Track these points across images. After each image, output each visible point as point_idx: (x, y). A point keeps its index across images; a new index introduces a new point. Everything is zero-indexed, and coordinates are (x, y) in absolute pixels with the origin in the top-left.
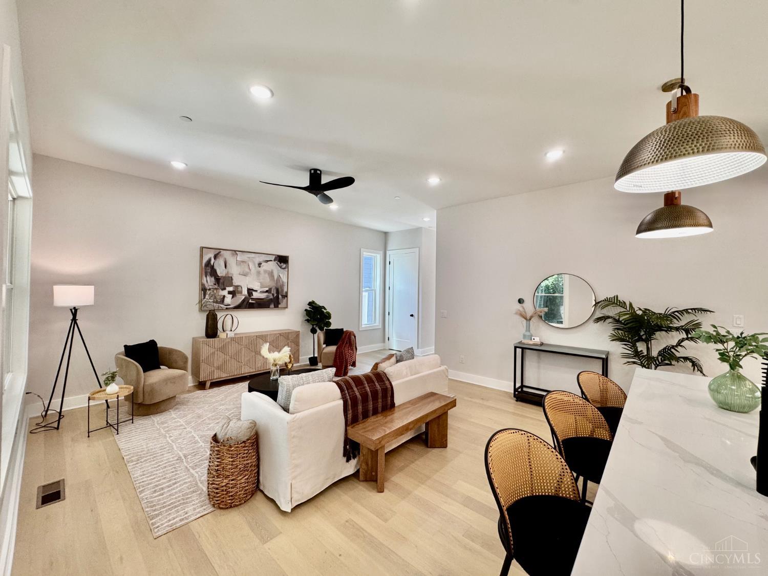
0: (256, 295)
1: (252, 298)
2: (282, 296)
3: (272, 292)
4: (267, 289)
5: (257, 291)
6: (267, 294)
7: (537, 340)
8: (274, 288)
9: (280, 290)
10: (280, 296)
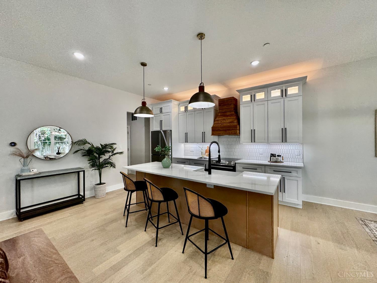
7: (35, 171)
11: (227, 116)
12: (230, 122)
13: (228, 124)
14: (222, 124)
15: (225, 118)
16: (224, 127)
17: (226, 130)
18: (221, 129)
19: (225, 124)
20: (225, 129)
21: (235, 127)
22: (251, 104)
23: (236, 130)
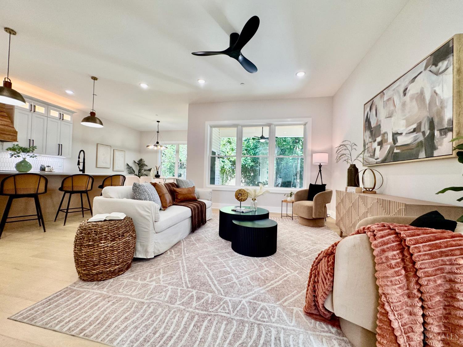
0: (401, 140)
1: (397, 146)
2: (440, 130)
3: (422, 130)
4: (414, 126)
5: (401, 134)
6: (414, 134)
8: (425, 119)
9: (436, 121)
10: (437, 133)
12: (3, 125)
21: (14, 133)
22: (30, 114)
23: (16, 136)
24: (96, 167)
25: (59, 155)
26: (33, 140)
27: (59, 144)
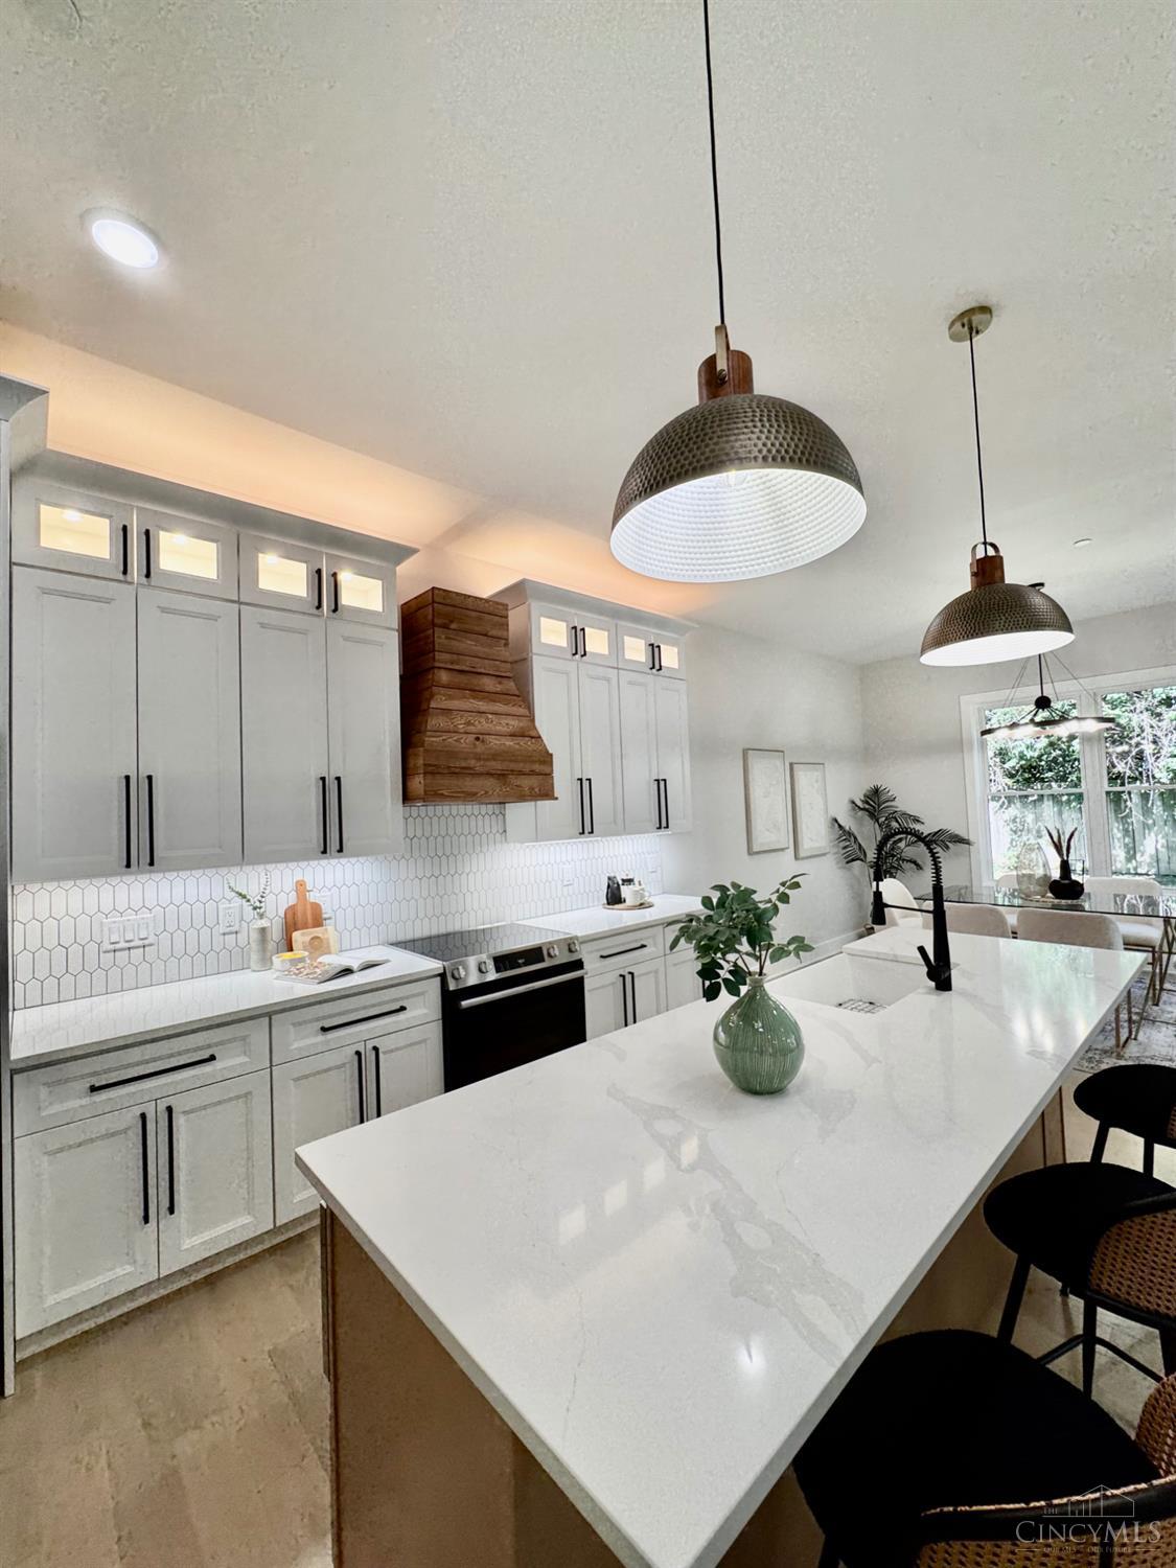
11: (492, 696)
12: (513, 735)
13: (509, 743)
14: (477, 739)
15: (482, 705)
16: (495, 756)
17: (502, 776)
18: (478, 766)
19: (494, 742)
20: (497, 766)
21: (543, 762)
22: (572, 665)
23: (549, 775)
24: (750, 852)
25: (660, 828)
26: (590, 780)
27: (658, 780)
